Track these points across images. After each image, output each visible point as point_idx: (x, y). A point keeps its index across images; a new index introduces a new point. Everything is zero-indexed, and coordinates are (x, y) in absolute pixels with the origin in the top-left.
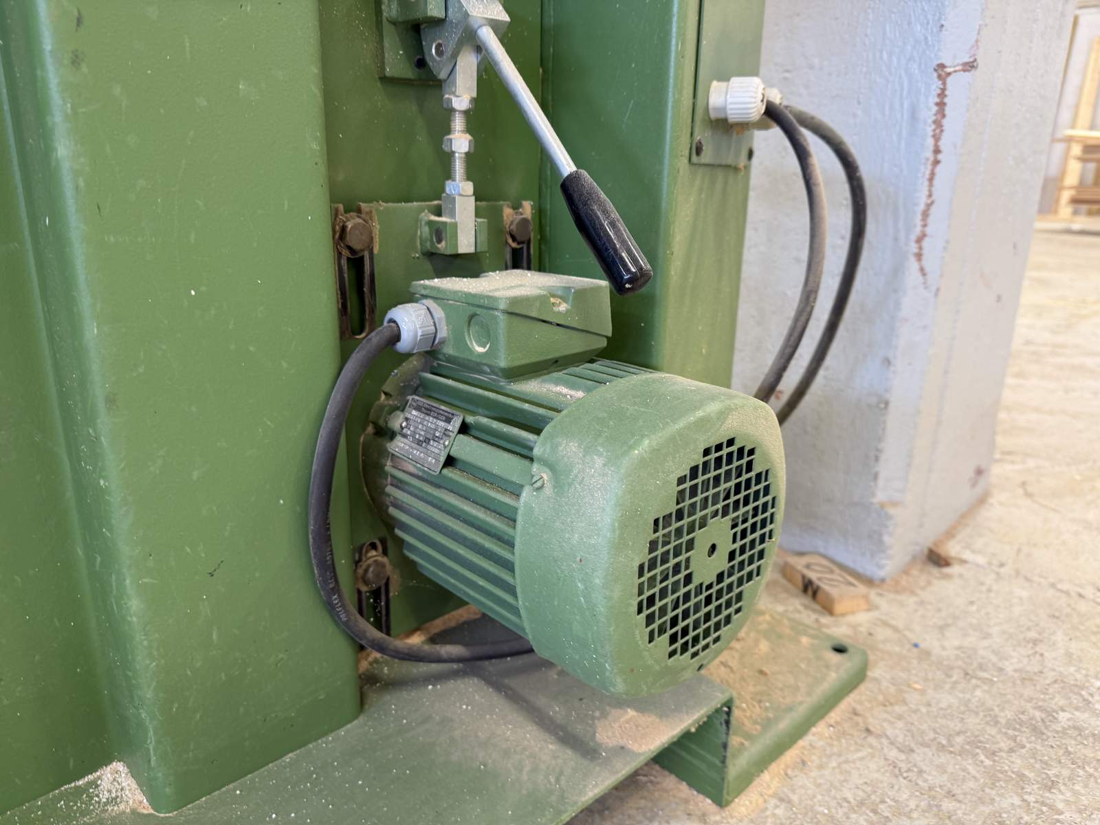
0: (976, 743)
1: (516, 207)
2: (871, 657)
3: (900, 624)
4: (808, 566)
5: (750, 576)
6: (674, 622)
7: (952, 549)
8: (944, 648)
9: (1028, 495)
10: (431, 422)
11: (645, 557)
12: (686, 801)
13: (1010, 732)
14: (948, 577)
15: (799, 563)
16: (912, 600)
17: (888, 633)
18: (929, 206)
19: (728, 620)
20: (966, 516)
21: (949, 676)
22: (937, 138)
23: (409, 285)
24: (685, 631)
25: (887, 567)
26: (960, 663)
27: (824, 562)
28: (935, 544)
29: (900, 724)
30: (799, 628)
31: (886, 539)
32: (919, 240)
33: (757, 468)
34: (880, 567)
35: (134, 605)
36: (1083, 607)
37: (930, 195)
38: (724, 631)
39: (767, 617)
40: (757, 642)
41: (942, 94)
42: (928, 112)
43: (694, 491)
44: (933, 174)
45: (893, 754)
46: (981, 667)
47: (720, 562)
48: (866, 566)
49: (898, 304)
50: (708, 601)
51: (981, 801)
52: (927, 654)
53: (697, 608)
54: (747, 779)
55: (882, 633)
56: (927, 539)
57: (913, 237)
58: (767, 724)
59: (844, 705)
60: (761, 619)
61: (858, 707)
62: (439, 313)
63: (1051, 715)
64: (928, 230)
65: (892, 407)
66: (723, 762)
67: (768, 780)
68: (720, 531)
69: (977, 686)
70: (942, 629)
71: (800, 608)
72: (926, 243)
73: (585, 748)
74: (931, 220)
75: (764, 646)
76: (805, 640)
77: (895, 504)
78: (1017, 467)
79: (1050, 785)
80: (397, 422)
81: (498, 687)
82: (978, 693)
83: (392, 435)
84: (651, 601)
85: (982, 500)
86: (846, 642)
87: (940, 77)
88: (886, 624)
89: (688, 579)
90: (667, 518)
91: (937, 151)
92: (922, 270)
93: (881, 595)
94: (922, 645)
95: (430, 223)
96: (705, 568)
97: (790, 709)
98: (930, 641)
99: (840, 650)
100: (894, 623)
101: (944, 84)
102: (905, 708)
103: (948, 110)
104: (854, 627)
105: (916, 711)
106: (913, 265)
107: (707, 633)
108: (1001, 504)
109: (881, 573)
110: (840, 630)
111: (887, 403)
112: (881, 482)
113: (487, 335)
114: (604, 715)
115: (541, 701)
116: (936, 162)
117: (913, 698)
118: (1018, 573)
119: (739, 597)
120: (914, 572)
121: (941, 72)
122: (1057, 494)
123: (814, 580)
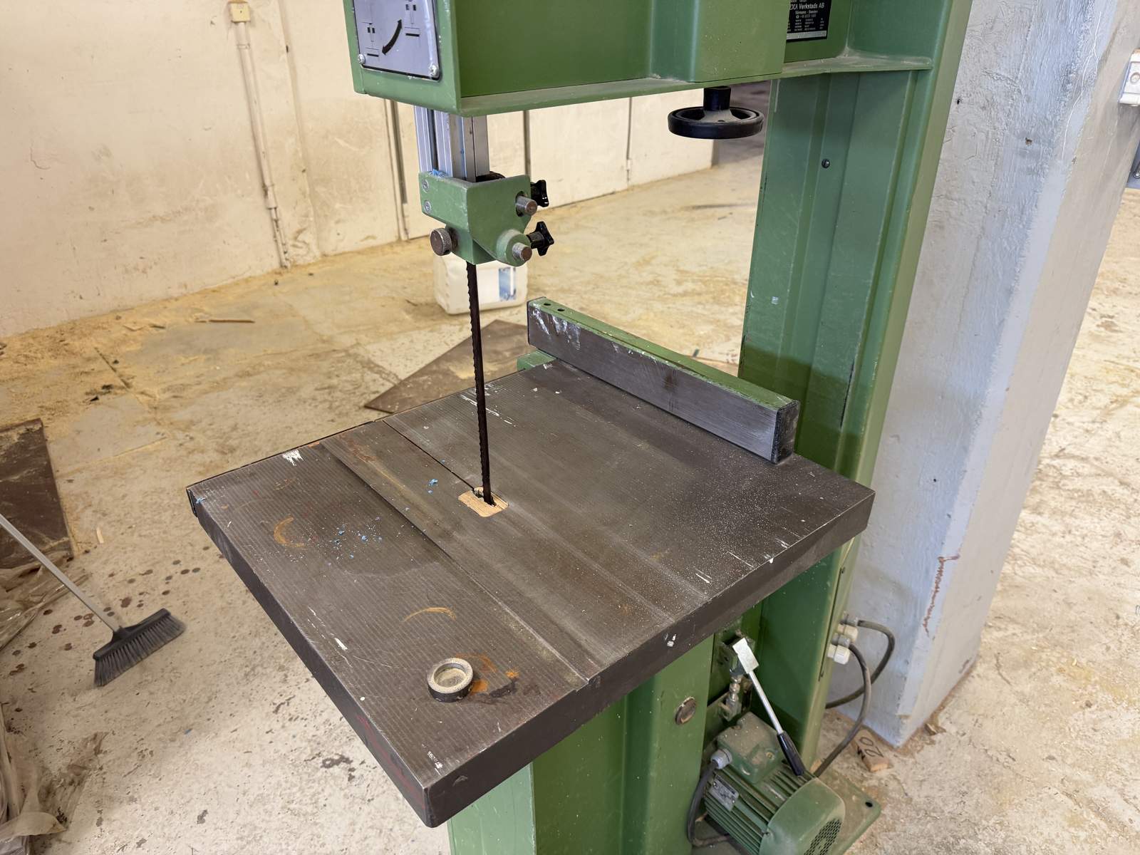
2: (884, 802)
3: (902, 779)
4: (861, 739)
8: (919, 796)
9: (998, 667)
10: (727, 790)
13: (937, 849)
14: (933, 742)
16: (911, 760)
17: (895, 784)
18: (931, 607)
21: (918, 815)
22: (937, 583)
23: (716, 739)
25: (900, 743)
26: (925, 806)
27: (869, 736)
28: (932, 717)
29: (891, 842)
30: (852, 789)
32: (926, 620)
33: (836, 822)
34: (897, 742)
36: (996, 769)
37: (933, 603)
41: (941, 567)
42: (934, 573)
43: (816, 840)
44: (934, 596)
46: (934, 809)
47: (822, 847)
48: (890, 740)
49: (914, 641)
52: (911, 799)
55: (893, 785)
57: (923, 618)
59: (868, 831)
61: (874, 832)
62: (730, 757)
63: (957, 839)
64: (931, 616)
65: (908, 679)
68: (823, 842)
69: (929, 822)
70: (921, 783)
71: (855, 765)
72: (929, 621)
74: (932, 613)
76: (854, 798)
77: (907, 718)
78: (1001, 634)
82: (929, 825)
85: (968, 675)
86: (873, 797)
87: (940, 562)
88: (895, 778)
91: (937, 587)
92: (927, 630)
93: (896, 756)
94: (909, 794)
95: (722, 708)
98: (914, 791)
99: (869, 804)
100: (898, 778)
101: (942, 564)
102: (894, 833)
103: (943, 574)
104: (880, 779)
105: (898, 836)
106: (923, 628)
108: (979, 676)
109: (898, 744)
111: (905, 679)
112: (901, 706)
113: (749, 770)
116: (937, 591)
117: (899, 827)
118: (970, 741)
120: (916, 739)
121: (941, 560)
122: (1016, 667)
123: (863, 751)
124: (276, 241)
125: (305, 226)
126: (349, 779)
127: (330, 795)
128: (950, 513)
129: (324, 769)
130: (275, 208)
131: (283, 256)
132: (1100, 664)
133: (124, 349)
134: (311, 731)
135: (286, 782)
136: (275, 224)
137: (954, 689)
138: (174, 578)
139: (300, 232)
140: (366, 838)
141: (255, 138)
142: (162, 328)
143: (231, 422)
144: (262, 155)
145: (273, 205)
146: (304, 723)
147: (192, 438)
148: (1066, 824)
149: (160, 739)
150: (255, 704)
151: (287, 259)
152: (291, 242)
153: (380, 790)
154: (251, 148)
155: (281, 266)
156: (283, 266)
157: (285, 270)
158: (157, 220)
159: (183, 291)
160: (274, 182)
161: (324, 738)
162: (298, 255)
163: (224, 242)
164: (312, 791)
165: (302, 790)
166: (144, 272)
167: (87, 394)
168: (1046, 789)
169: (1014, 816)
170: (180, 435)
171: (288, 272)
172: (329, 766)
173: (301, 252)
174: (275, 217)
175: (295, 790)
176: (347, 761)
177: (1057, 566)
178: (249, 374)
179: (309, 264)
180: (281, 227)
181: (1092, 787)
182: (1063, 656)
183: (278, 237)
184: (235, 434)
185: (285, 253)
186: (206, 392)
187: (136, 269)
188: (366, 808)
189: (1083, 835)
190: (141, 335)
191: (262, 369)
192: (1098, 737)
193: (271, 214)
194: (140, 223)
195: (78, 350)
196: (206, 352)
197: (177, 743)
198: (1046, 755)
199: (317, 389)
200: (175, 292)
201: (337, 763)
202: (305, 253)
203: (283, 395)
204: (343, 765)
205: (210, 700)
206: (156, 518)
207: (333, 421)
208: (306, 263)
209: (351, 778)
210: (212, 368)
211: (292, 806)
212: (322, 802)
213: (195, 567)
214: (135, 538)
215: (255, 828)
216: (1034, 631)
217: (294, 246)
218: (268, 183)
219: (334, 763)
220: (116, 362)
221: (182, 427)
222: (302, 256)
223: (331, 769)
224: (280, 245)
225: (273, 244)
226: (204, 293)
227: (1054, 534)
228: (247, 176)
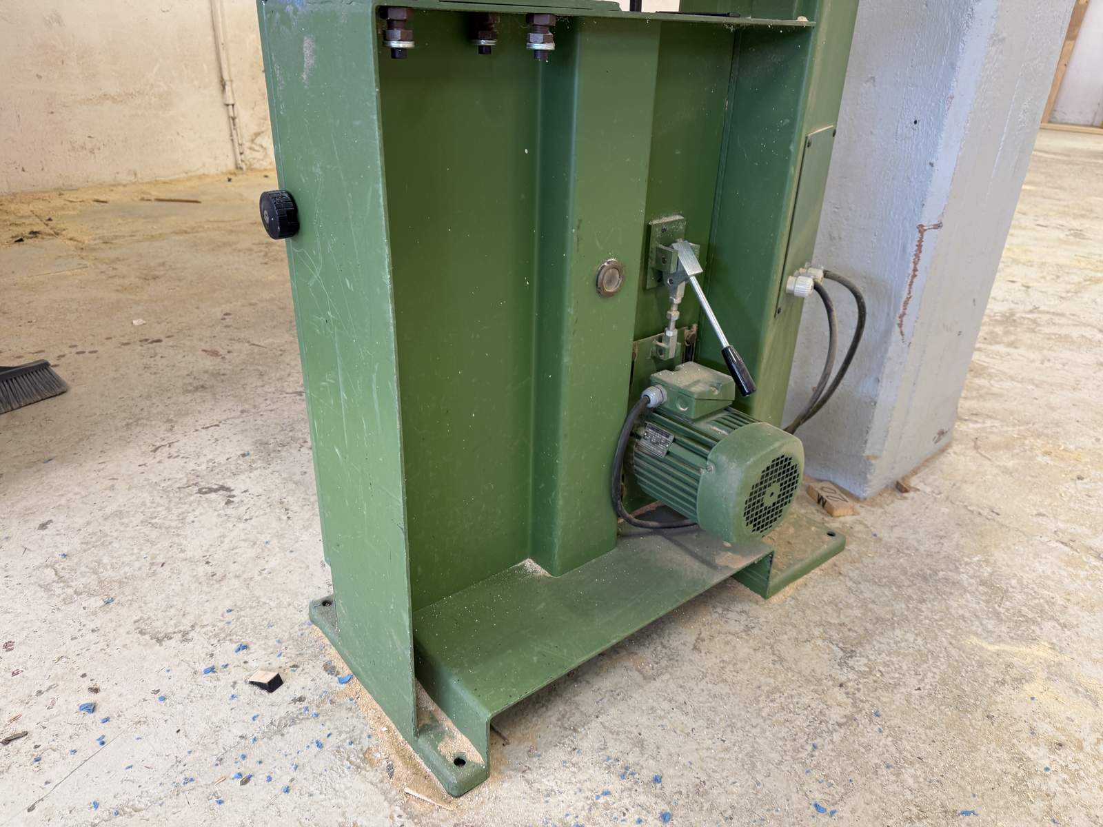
0: (893, 582)
1: (690, 328)
2: (848, 539)
3: (869, 524)
4: (822, 489)
5: (786, 503)
6: (756, 519)
7: (914, 482)
8: (890, 537)
9: (976, 448)
10: (659, 436)
11: (748, 497)
12: (749, 596)
13: (911, 579)
14: (905, 498)
15: (817, 486)
16: (880, 511)
17: (861, 528)
18: (908, 299)
19: (775, 519)
20: (928, 461)
21: (889, 551)
22: (915, 263)
23: (649, 376)
24: (759, 523)
25: (868, 492)
26: (897, 546)
27: (832, 487)
28: (903, 479)
29: (857, 572)
30: (811, 522)
31: (869, 476)
32: (901, 317)
33: (792, 464)
34: (864, 491)
35: (561, 502)
36: (978, 520)
37: (909, 293)
38: (773, 524)
39: (795, 516)
40: (788, 528)
41: (921, 241)
42: (912, 249)
43: (767, 475)
44: (912, 282)
45: (850, 584)
46: (907, 548)
47: (775, 499)
48: (856, 491)
49: (886, 351)
50: (769, 512)
51: (887, 606)
52: (880, 540)
53: (764, 515)
54: (778, 589)
55: (858, 528)
56: (897, 474)
57: (898, 315)
58: (789, 566)
59: (830, 561)
60: (791, 516)
61: (837, 563)
62: (665, 392)
63: (936, 572)
64: (907, 312)
65: (878, 405)
66: (768, 578)
67: (789, 590)
68: (776, 488)
69: (902, 557)
70: (892, 527)
71: (815, 512)
72: (905, 318)
73: (712, 566)
74: (909, 306)
75: (792, 530)
76: (813, 529)
77: (876, 457)
78: (978, 426)
79: (923, 601)
80: (642, 432)
81: (670, 540)
82: (902, 560)
83: (639, 437)
84: (748, 512)
85: (943, 450)
86: (835, 531)
87: (920, 231)
88: (861, 523)
89: (762, 505)
90: (757, 485)
91: (915, 270)
92: (901, 332)
93: (862, 507)
94: (878, 535)
95: (657, 346)
96: (768, 501)
97: (801, 560)
98: (884, 534)
99: (831, 535)
100: (866, 522)
101: (922, 235)
102: (861, 565)
103: (923, 249)
104: (843, 523)
105: (866, 566)
106: (897, 329)
107: (767, 524)
108: (955, 453)
109: (864, 495)
110: (834, 525)
112: (868, 445)
113: (686, 404)
114: (718, 554)
115: (690, 547)
116: (915, 276)
117: (866, 561)
118: (947, 498)
119: (781, 511)
120: (885, 495)
121: (921, 229)
122: (996, 447)
123: (824, 497)
124: (232, 140)
125: (263, 129)
126: (226, 504)
127: (201, 514)
128: (933, 161)
129: (199, 495)
130: (233, 105)
131: (239, 157)
132: (1090, 450)
133: (61, 213)
134: (191, 466)
135: (152, 503)
136: (231, 121)
137: (927, 460)
138: (67, 357)
139: (257, 134)
140: (236, 548)
141: (214, 29)
142: (106, 202)
143: (160, 261)
144: (221, 47)
145: (231, 102)
146: (185, 460)
147: (114, 269)
148: (1062, 565)
149: (14, 466)
150: (131, 445)
151: (242, 161)
152: (248, 144)
153: (262, 512)
154: (210, 39)
155: (237, 167)
156: (238, 168)
157: (240, 172)
158: (108, 99)
159: (132, 178)
160: (234, 79)
161: (205, 473)
162: (254, 159)
163: (178, 134)
164: (180, 510)
165: (169, 510)
166: (92, 152)
167: (12, 237)
168: (1038, 538)
169: (999, 556)
170: (104, 267)
171: (243, 174)
172: (206, 493)
173: (259, 155)
174: (232, 114)
175: (160, 509)
176: (228, 489)
177: (1036, 382)
178: (186, 232)
179: (265, 170)
180: (237, 125)
181: (1090, 538)
182: (1048, 443)
183: (235, 135)
184: (161, 268)
185: (241, 154)
186: (138, 241)
187: (83, 148)
188: (241, 525)
189: (1082, 574)
190: (80, 205)
191: (201, 229)
192: (1093, 501)
193: (228, 110)
194: (89, 100)
195: (12, 209)
196: (145, 218)
197: (34, 469)
198: (1035, 512)
199: (254, 244)
200: (124, 178)
201: (216, 491)
202: (261, 157)
203: (219, 247)
204: (221, 492)
205: (81, 440)
206: (62, 317)
207: (266, 263)
208: (262, 168)
209: (228, 502)
210: (150, 227)
211: (153, 521)
212: (190, 518)
213: (92, 349)
214: (34, 329)
215: (106, 535)
216: (1014, 425)
217: (251, 149)
218: (226, 77)
219: (211, 490)
220: (50, 220)
221: (107, 261)
222: (259, 160)
223: (207, 496)
224: (237, 145)
225: (230, 142)
226: (154, 183)
227: (1033, 361)
228: (205, 66)
